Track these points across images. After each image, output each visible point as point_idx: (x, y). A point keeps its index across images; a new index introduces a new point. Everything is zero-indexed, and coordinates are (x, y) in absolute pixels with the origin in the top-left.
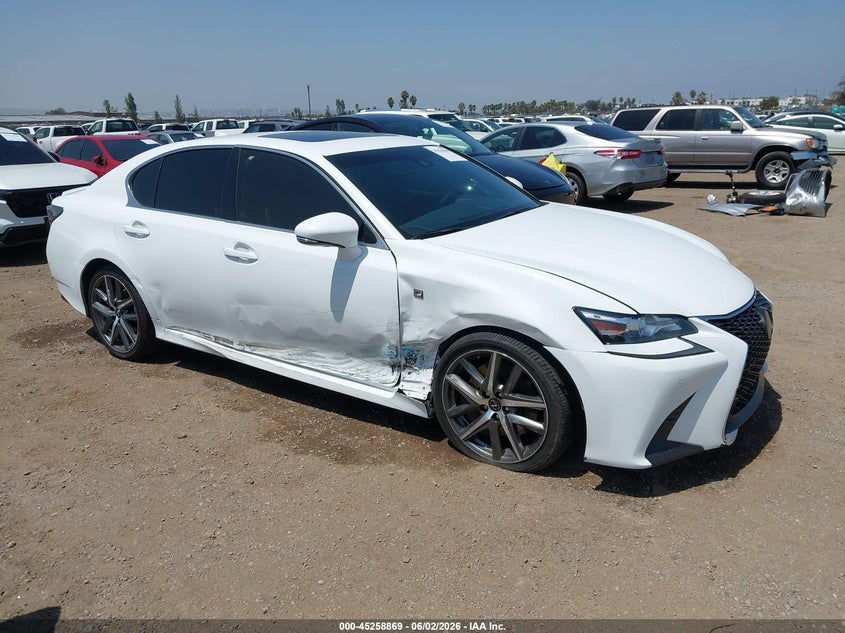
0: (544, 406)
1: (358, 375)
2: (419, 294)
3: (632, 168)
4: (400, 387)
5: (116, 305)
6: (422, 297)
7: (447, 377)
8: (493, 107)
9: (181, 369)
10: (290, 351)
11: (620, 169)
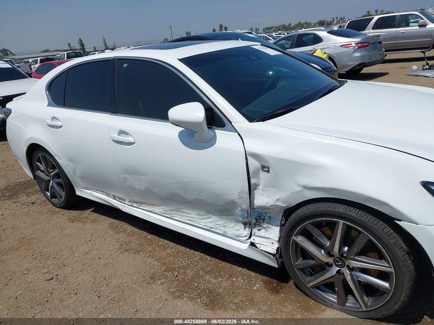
0: (392, 270)
1: (217, 228)
2: (265, 168)
3: (364, 53)
4: (252, 240)
5: (49, 173)
6: (268, 171)
7: (294, 238)
8: (268, 29)
9: (95, 214)
10: (166, 208)
11: (357, 54)
